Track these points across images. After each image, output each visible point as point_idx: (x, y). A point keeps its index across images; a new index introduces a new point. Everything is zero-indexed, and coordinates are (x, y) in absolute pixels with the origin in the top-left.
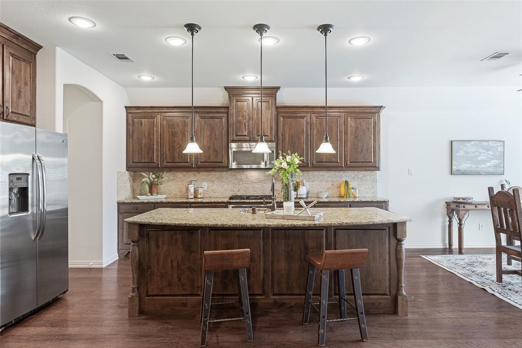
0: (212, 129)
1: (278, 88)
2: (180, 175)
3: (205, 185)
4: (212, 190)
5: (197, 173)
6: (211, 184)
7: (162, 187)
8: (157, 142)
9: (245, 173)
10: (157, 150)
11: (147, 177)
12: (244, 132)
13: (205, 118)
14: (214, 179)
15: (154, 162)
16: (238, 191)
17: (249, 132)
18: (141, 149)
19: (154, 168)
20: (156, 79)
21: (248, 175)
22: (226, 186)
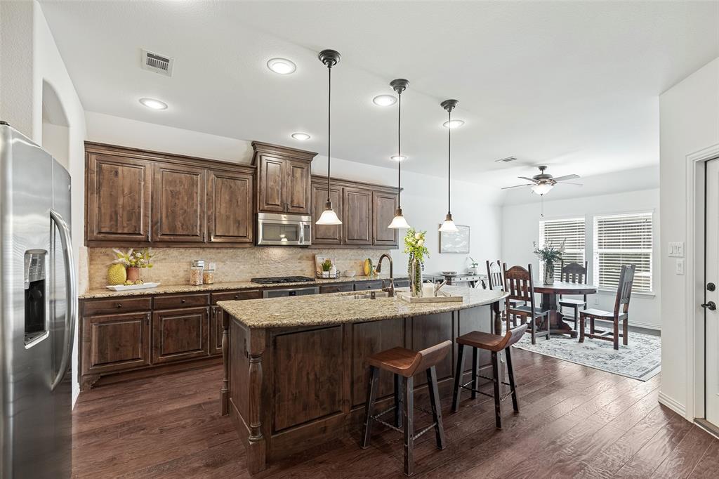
0: (232, 194)
1: (315, 154)
2: (174, 252)
3: (213, 266)
4: (223, 273)
5: (201, 251)
6: (221, 265)
7: (144, 272)
8: (146, 203)
9: (266, 251)
10: (146, 216)
11: (123, 257)
12: (277, 200)
13: (222, 177)
14: (226, 258)
15: (140, 234)
16: (257, 273)
17: (282, 202)
18: (116, 213)
19: (139, 242)
20: (171, 108)
21: (270, 253)
22: (242, 267)
